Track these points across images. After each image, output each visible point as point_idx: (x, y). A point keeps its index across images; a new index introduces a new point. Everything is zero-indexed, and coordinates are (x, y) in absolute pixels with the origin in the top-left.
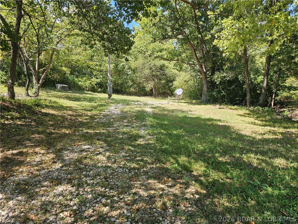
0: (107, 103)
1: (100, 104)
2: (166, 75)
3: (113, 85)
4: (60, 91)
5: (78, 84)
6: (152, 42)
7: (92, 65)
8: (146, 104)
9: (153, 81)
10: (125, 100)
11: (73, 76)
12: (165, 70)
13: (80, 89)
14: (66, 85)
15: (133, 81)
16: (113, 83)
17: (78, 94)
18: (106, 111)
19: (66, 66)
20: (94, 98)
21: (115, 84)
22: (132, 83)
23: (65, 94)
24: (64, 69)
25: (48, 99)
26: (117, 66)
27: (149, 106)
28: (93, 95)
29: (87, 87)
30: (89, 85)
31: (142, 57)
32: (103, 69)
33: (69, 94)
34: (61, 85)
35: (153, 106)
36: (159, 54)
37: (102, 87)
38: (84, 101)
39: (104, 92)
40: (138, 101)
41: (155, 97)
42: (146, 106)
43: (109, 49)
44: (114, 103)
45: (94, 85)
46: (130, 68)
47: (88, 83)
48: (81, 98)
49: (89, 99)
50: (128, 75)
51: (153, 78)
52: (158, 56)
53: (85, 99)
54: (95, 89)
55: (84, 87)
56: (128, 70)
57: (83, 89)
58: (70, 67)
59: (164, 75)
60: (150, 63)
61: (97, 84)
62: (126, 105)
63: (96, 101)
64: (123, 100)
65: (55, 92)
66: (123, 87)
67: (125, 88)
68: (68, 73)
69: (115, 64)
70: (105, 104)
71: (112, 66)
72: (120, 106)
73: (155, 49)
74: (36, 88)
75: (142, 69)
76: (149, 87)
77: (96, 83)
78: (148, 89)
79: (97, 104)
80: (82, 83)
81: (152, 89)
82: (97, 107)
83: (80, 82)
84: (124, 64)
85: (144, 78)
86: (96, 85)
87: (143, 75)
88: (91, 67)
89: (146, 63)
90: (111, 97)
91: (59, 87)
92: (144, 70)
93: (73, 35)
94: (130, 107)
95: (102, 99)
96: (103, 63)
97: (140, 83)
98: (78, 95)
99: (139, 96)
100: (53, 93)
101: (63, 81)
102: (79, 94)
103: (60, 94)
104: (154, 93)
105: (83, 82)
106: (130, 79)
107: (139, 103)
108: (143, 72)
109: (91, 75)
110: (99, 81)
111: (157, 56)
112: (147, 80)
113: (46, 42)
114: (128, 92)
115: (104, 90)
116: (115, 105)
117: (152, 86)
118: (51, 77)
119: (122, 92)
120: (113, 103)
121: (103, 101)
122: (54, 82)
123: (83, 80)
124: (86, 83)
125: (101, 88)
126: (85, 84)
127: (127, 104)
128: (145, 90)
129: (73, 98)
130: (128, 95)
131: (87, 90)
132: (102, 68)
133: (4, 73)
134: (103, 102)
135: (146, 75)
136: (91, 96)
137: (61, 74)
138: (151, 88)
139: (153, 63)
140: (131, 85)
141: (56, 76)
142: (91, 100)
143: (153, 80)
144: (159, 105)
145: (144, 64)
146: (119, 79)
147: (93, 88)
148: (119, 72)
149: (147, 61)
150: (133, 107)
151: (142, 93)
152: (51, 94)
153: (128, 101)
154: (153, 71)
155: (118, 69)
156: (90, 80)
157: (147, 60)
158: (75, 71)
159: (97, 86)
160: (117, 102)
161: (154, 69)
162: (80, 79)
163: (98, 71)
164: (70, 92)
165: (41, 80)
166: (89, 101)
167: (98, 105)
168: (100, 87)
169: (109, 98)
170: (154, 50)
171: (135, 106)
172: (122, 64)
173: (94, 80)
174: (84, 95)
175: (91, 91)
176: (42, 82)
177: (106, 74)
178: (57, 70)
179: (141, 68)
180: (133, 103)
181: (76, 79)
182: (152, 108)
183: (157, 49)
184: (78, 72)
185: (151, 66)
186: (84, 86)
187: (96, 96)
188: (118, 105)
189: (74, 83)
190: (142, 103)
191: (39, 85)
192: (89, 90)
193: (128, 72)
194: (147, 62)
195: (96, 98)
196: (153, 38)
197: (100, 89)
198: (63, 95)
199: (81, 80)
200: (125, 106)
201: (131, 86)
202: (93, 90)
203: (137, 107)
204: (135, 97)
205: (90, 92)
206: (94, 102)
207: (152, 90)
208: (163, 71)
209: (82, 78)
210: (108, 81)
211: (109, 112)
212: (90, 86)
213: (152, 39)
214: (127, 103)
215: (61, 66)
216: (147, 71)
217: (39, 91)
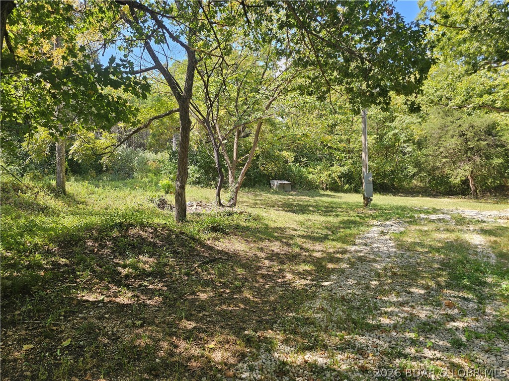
0: (361, 217)
1: (346, 218)
2: (504, 146)
3: (373, 176)
4: (276, 193)
5: (306, 178)
6: (467, 73)
7: (331, 140)
8: (461, 221)
9: (469, 161)
10: (403, 209)
11: (298, 164)
12: (499, 134)
13: (311, 187)
14: (287, 181)
15: (417, 164)
16: (373, 172)
17: (305, 197)
18: (357, 241)
19: (289, 149)
20: (335, 203)
21: (378, 174)
22: (415, 170)
23: (284, 197)
24: (284, 153)
25: (246, 212)
26: (381, 137)
27: (472, 228)
28: (334, 197)
29: (323, 183)
30: (326, 178)
31: (439, 113)
32: (354, 148)
33: (291, 197)
34: (280, 182)
35: (485, 226)
36: (487, 98)
37: (352, 182)
38: (313, 212)
39: (356, 191)
40: (435, 211)
41: (477, 198)
42: (465, 228)
43: (361, 93)
44: (377, 216)
45: (336, 178)
46: (410, 140)
47: (324, 177)
48: (310, 206)
49: (326, 207)
50: (404, 154)
51: (469, 154)
52: (483, 103)
53: (317, 209)
54: (338, 186)
55: (317, 184)
56: (405, 145)
57: (317, 187)
58: (294, 150)
59: (497, 146)
60: (459, 123)
61: (343, 176)
62: (407, 222)
63: (338, 213)
64: (397, 209)
65: (268, 195)
66: (395, 178)
67: (400, 181)
68: (291, 160)
69: (378, 134)
70: (357, 219)
71: (371, 139)
72: (393, 227)
73: (474, 89)
74: (232, 190)
75: (441, 137)
76: (460, 175)
77: (339, 174)
78: (456, 180)
79: (340, 219)
80: (313, 176)
81: (467, 179)
82: (340, 228)
83: (311, 175)
84: (397, 131)
85: (446, 157)
86: (340, 177)
87: (441, 150)
88: (329, 145)
89: (449, 124)
90: (369, 202)
91: (275, 186)
92: (444, 139)
93: (294, 90)
94: (418, 227)
95: (351, 207)
96: (354, 135)
97: (435, 168)
98: (305, 199)
99: (435, 196)
100: (265, 196)
101: (283, 175)
102: (307, 197)
103: (275, 197)
104: (473, 188)
105: (317, 174)
106: (410, 162)
107: (441, 216)
108: (441, 144)
109: (330, 160)
110: (346, 169)
111: (480, 103)
112: (454, 159)
113: (248, 110)
114: (407, 188)
115: (356, 187)
116: (379, 223)
117: (468, 174)
118: (264, 170)
119: (394, 189)
120: (374, 218)
121: (352, 212)
122: (269, 178)
123: (316, 171)
124: (321, 175)
125: (350, 184)
126: (321, 177)
127: (408, 220)
128: (448, 183)
129: (295, 206)
130: (407, 193)
131: (323, 189)
132: (351, 145)
133: (197, 167)
134: (353, 216)
135: (450, 149)
136: (329, 200)
137: (279, 163)
138: (464, 178)
139: (466, 122)
140: (413, 172)
141: (271, 167)
142: (328, 210)
143: (469, 159)
144: (499, 221)
145: (443, 127)
146: (385, 163)
147: (334, 183)
148: (386, 149)
149: (452, 120)
150: (426, 228)
151: (442, 189)
152: (262, 198)
153: (411, 210)
154: (467, 140)
155: (383, 145)
156: (328, 170)
157: (450, 119)
158: (303, 156)
159: (343, 179)
160: (384, 214)
161: (470, 135)
162: (311, 170)
163: (343, 151)
164: (293, 193)
165: (240, 176)
166: (325, 212)
167: (341, 222)
168: (348, 180)
169: (366, 205)
170: (471, 93)
171: (431, 227)
172: (393, 132)
173: (337, 170)
174: (317, 198)
175: (332, 189)
176: (241, 180)
177: (359, 156)
178: (274, 157)
179: (436, 136)
180: (423, 216)
181: (304, 170)
182: (484, 232)
183: (479, 89)
184: (307, 157)
185: (462, 129)
186: (318, 180)
187: (340, 200)
188: (388, 223)
189: (301, 177)
190: (449, 216)
191: (237, 185)
192: (327, 189)
193: (406, 148)
194: (452, 122)
195: (339, 205)
196: (469, 64)
197: (347, 186)
198: (280, 199)
199: (313, 170)
200: (406, 224)
201: (414, 175)
202: (335, 187)
203: (438, 230)
204: (424, 198)
205: (328, 192)
206: (334, 213)
207: (465, 182)
208: (493, 136)
209: (314, 167)
210: (364, 169)
211: (366, 245)
212: (328, 181)
213: (466, 67)
214: (411, 217)
215: (282, 150)
216: (453, 140)
217: (236, 196)
